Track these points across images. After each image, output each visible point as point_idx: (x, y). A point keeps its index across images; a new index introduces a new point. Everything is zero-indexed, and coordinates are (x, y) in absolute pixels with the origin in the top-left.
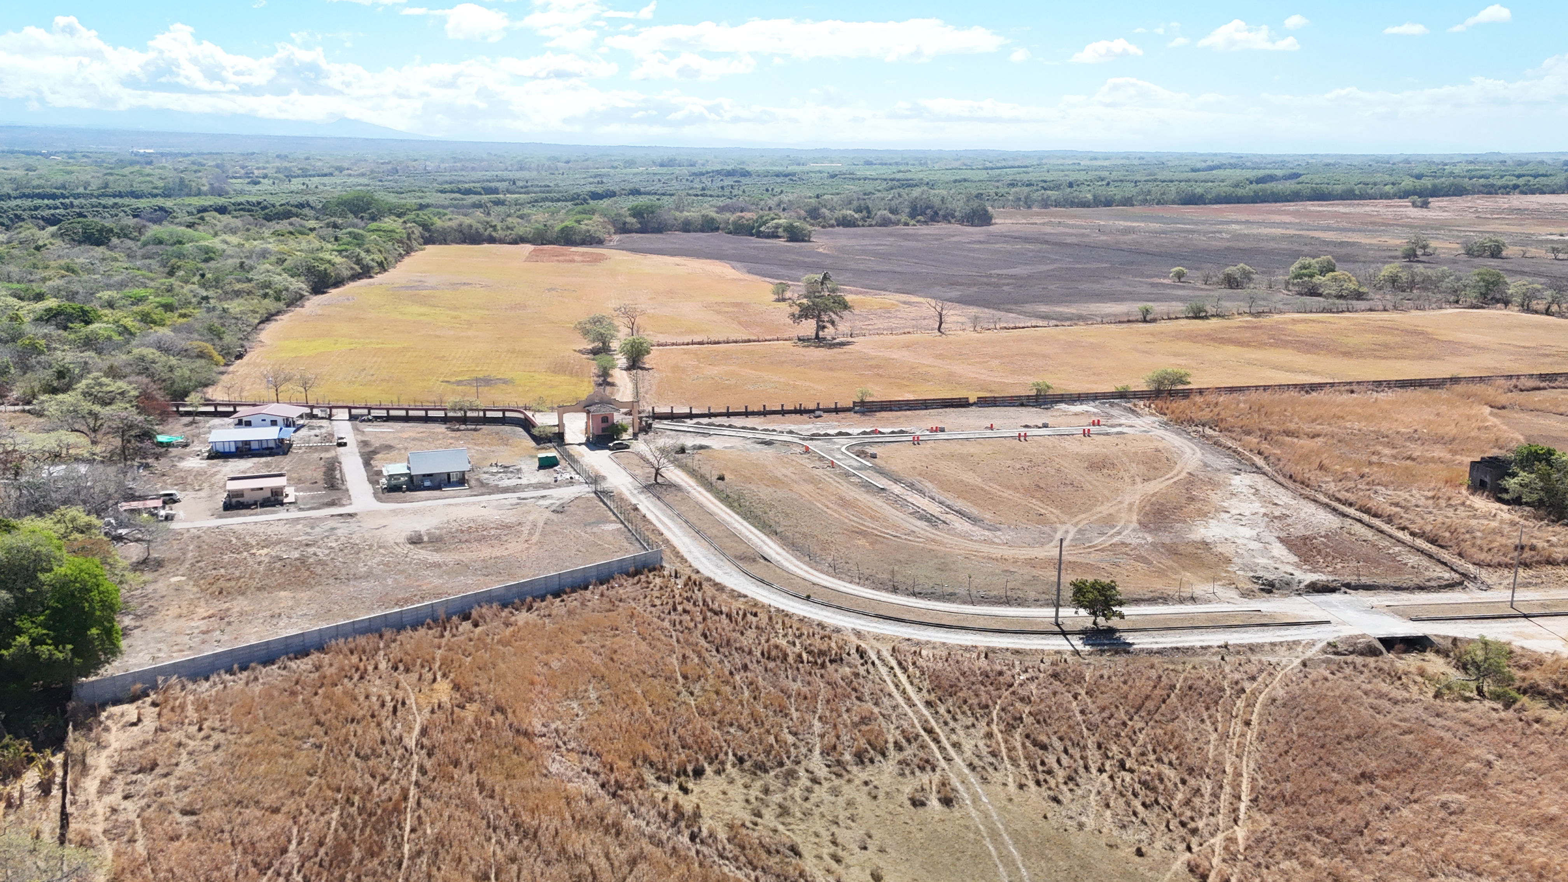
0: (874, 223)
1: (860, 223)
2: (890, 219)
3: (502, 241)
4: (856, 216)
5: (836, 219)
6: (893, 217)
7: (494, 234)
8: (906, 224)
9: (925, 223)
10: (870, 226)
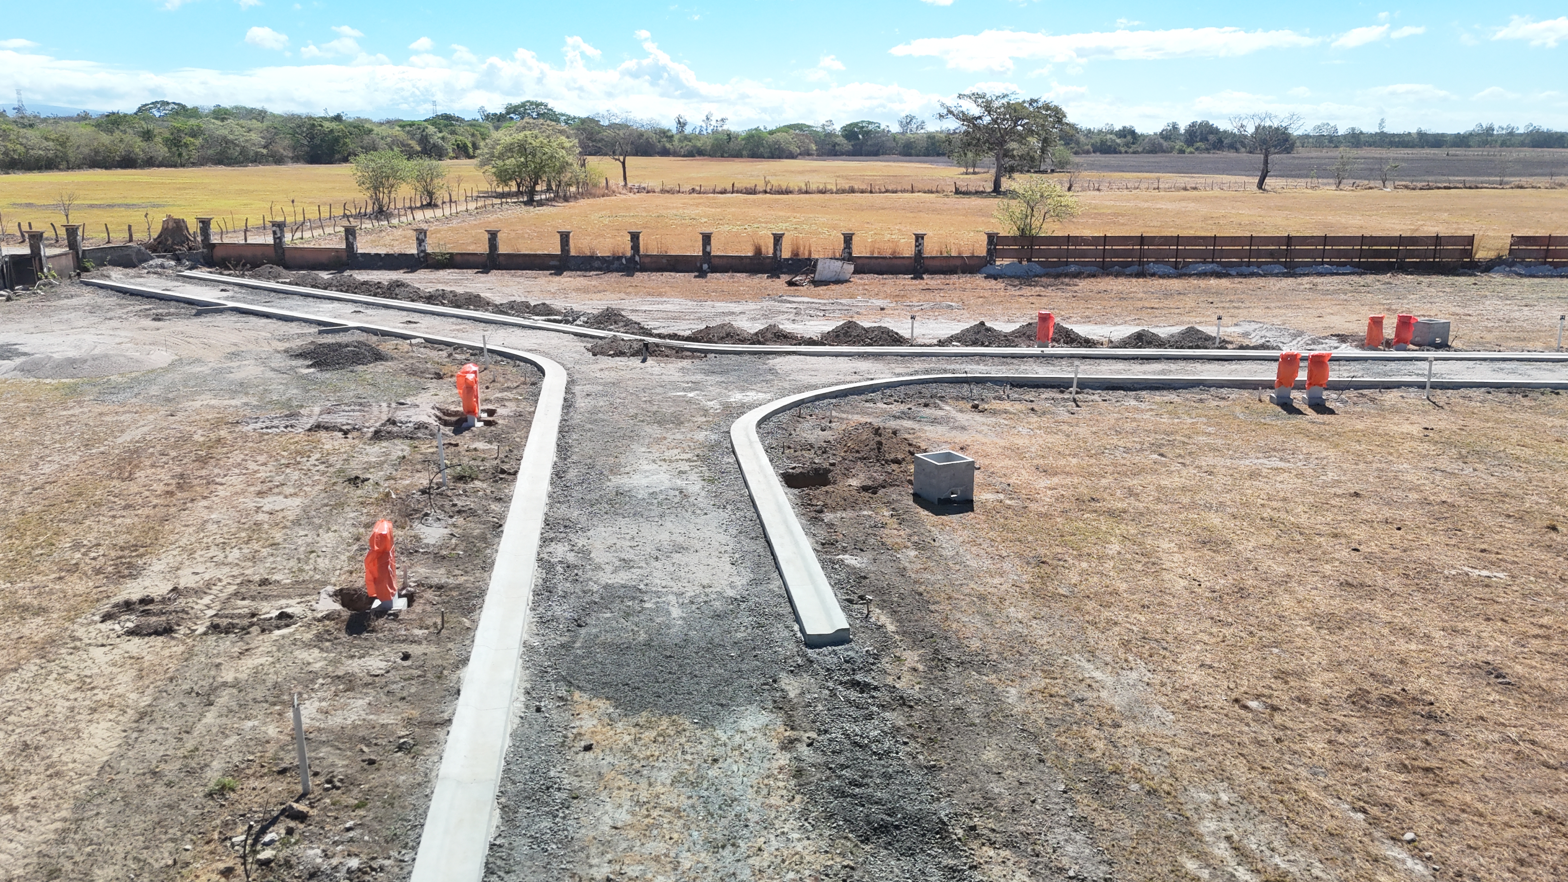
0: (1140, 149)
1: (1123, 149)
2: (1161, 145)
3: (675, 154)
4: (1118, 141)
5: (1092, 145)
6: (1165, 144)
7: (668, 145)
8: (1182, 151)
9: (1207, 150)
10: (1134, 153)
